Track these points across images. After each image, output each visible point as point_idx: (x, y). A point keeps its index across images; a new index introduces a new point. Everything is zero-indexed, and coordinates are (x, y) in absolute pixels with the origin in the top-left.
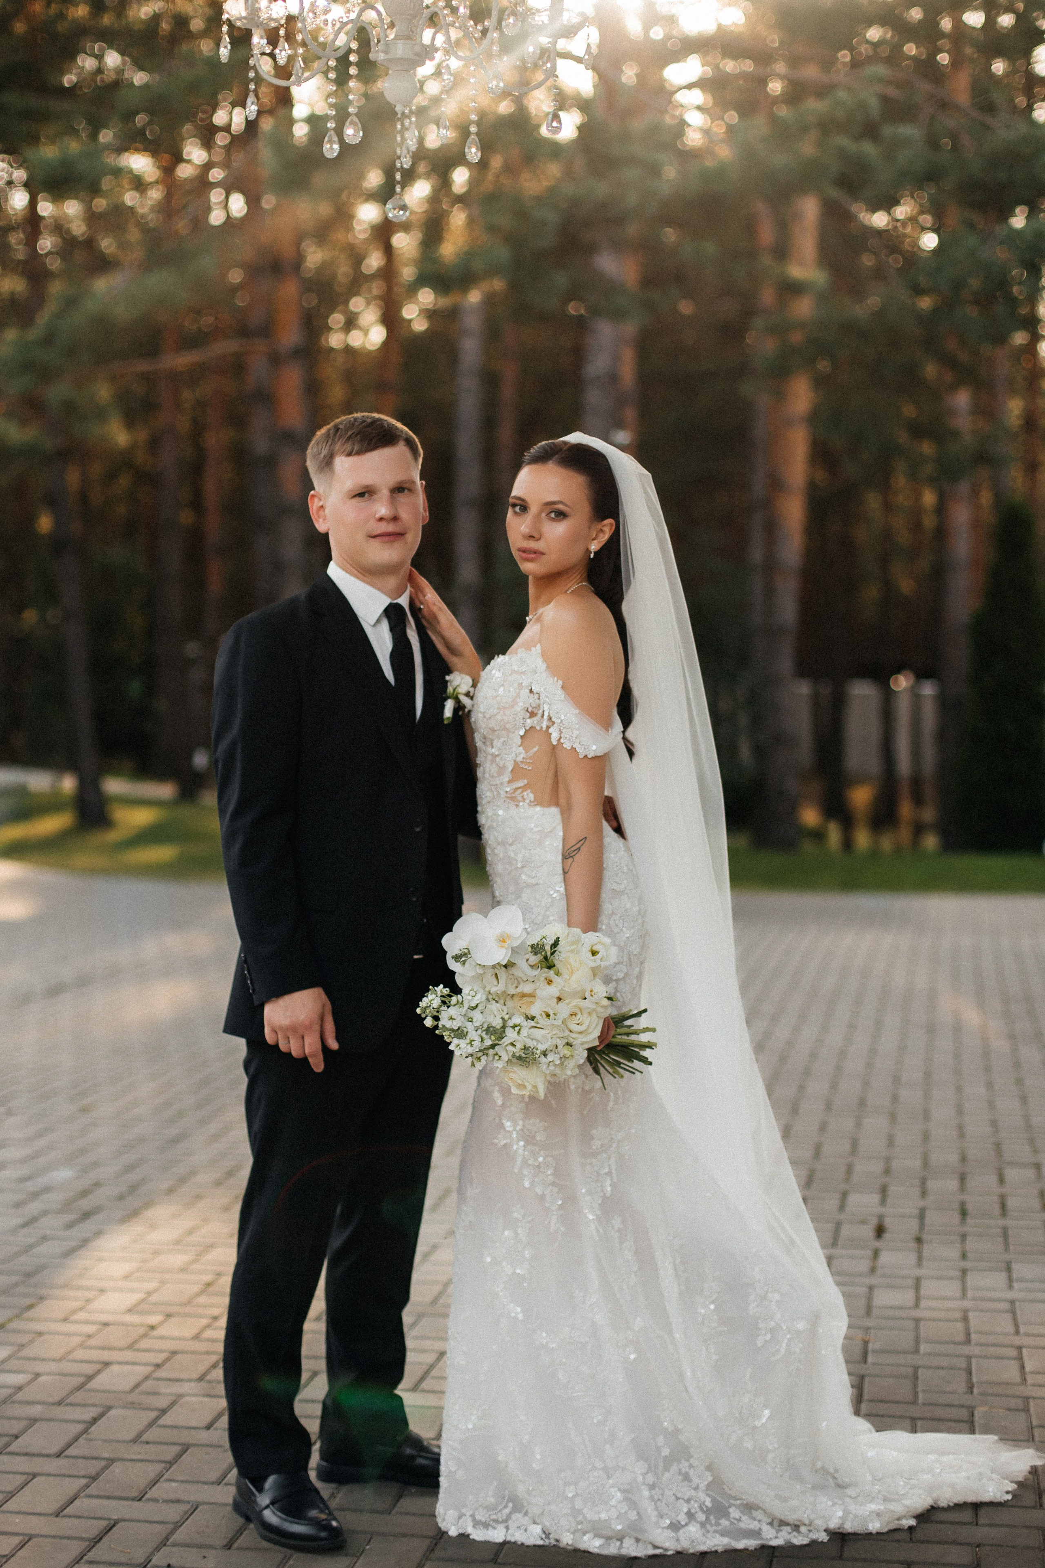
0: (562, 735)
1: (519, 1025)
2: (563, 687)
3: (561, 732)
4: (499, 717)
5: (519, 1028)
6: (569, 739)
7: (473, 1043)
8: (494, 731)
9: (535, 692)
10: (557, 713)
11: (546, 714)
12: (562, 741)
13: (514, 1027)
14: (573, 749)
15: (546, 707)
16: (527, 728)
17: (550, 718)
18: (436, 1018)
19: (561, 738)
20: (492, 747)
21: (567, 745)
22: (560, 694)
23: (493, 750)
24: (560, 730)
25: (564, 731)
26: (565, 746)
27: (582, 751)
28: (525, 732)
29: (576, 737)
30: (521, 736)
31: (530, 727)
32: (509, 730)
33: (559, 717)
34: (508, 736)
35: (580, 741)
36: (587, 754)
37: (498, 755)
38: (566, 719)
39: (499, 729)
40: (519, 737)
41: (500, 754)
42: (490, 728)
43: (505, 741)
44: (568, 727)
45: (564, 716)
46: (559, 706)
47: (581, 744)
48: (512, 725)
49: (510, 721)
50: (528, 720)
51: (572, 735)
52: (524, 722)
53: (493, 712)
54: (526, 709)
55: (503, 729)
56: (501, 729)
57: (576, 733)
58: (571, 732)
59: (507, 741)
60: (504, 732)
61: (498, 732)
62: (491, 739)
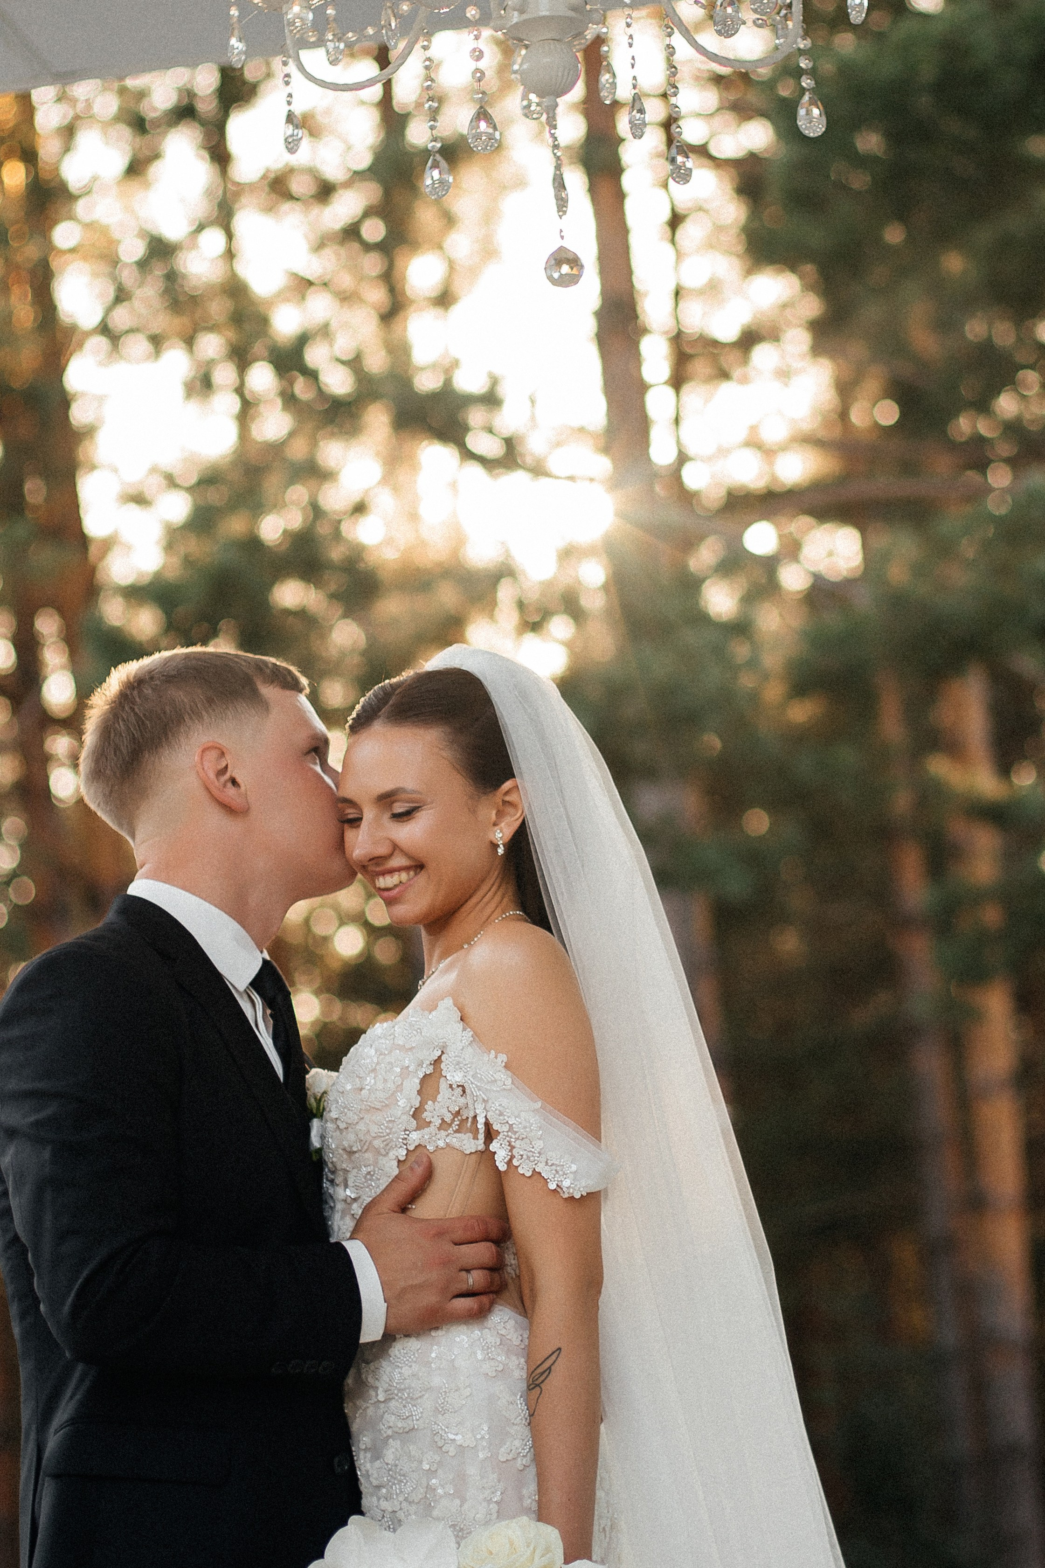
0: (514, 1153)
2: (507, 1067)
3: (512, 1149)
4: (361, 1126)
6: (528, 1158)
8: (351, 1153)
10: (501, 1114)
11: (482, 1122)
12: (515, 1162)
14: (536, 1174)
15: (479, 1108)
16: (411, 1148)
17: (487, 1125)
19: (512, 1157)
20: (346, 1186)
21: (525, 1170)
22: (505, 1078)
23: (348, 1192)
24: (510, 1145)
25: (517, 1144)
26: (521, 1171)
27: (553, 1176)
28: (407, 1155)
29: (539, 1153)
30: (399, 1161)
31: (416, 1147)
32: (378, 1152)
33: (507, 1122)
34: (376, 1163)
35: (547, 1159)
36: (562, 1181)
37: (355, 1200)
38: (520, 1123)
39: (360, 1148)
40: (395, 1163)
41: (359, 1197)
42: (344, 1149)
43: (369, 1173)
44: (524, 1136)
45: (516, 1117)
46: (505, 1102)
47: (550, 1164)
48: (383, 1141)
49: (382, 1133)
50: (414, 1132)
51: (533, 1150)
52: (406, 1136)
53: (352, 1117)
54: (411, 1113)
55: (367, 1150)
56: (365, 1147)
57: (539, 1144)
58: (531, 1144)
59: (372, 1173)
60: (368, 1155)
61: (357, 1155)
62: (346, 1171)
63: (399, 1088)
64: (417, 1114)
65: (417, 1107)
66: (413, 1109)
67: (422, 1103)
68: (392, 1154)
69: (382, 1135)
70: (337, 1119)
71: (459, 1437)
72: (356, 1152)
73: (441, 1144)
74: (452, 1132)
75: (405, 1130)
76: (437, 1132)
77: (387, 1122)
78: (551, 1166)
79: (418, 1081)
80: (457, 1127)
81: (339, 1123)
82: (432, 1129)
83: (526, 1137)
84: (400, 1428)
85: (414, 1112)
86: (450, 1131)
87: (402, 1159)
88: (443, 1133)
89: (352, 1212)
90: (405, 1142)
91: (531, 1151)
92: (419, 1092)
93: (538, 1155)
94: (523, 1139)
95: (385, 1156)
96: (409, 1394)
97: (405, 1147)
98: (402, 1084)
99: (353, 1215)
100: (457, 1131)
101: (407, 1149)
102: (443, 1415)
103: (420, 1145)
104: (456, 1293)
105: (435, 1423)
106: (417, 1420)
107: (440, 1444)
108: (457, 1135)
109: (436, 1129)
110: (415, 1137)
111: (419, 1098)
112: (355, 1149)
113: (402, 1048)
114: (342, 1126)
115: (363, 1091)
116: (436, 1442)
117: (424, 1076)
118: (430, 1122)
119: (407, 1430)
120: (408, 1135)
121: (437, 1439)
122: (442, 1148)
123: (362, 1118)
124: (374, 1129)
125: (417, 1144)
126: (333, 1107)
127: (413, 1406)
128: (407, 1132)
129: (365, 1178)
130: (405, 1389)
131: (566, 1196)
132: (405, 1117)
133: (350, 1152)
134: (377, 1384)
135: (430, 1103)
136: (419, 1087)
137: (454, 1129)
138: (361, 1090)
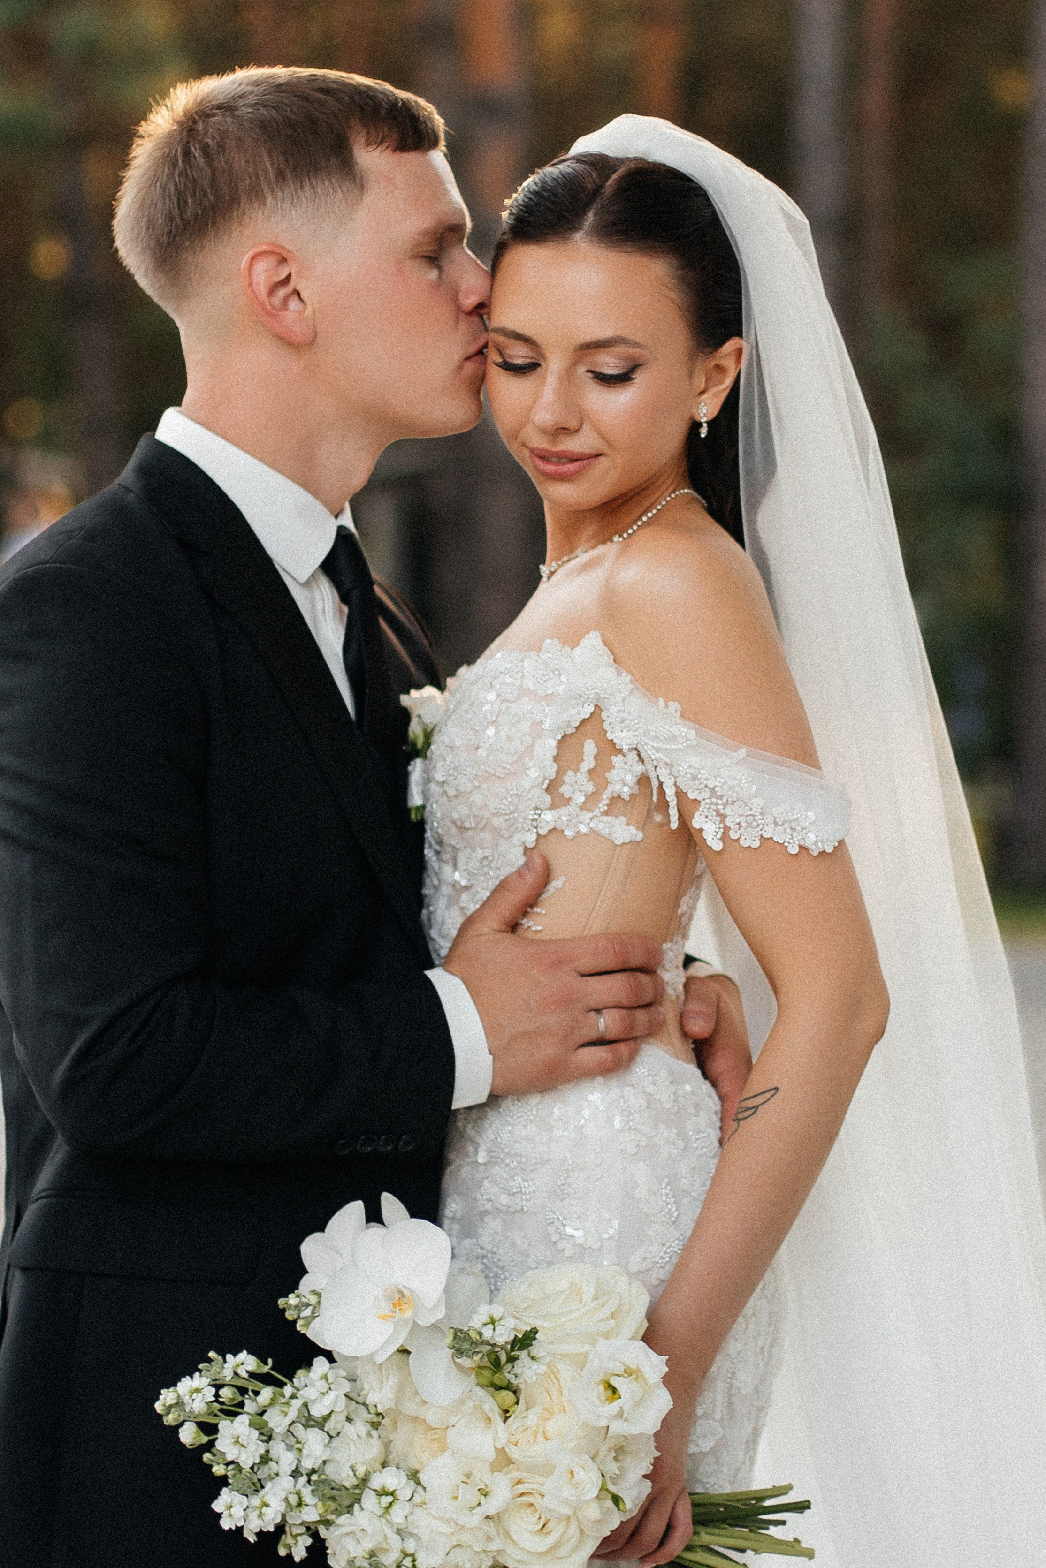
0: (728, 822)
1: (392, 1494)
2: (685, 715)
3: (723, 817)
5: (390, 1499)
6: (749, 824)
7: (264, 1510)
9: (625, 748)
10: (694, 778)
11: (670, 792)
12: (733, 835)
13: (382, 1493)
15: (664, 774)
16: (543, 832)
18: (209, 1429)
19: (727, 829)
21: (749, 840)
22: (686, 732)
23: (458, 877)
24: (718, 814)
25: (728, 811)
26: (744, 843)
27: (790, 837)
28: (537, 840)
29: (761, 814)
30: (526, 848)
31: (550, 831)
32: (497, 833)
33: (706, 786)
34: (496, 846)
35: (775, 818)
36: (804, 839)
37: (466, 888)
38: (725, 783)
39: (473, 825)
40: (522, 850)
41: (472, 886)
42: (454, 822)
43: (486, 858)
44: (734, 799)
45: (716, 777)
46: (693, 760)
47: (780, 823)
48: (507, 820)
49: (503, 809)
50: (548, 812)
51: (752, 813)
52: (536, 817)
53: (464, 784)
54: (545, 787)
55: (484, 827)
56: (480, 826)
57: (757, 803)
58: (746, 805)
59: (490, 858)
60: (485, 835)
61: (471, 833)
62: (454, 848)
63: (529, 750)
64: (552, 787)
65: (552, 778)
66: (547, 782)
67: (560, 773)
68: (517, 840)
69: (503, 812)
70: (444, 782)
71: (579, 1234)
72: (468, 829)
73: (583, 829)
74: (599, 814)
75: (536, 808)
76: (579, 813)
77: (511, 796)
78: (783, 824)
79: (554, 743)
80: (606, 808)
81: (446, 787)
82: (571, 809)
83: (738, 799)
84: (504, 1206)
85: (549, 785)
86: (597, 812)
87: (530, 845)
88: (587, 816)
89: (462, 905)
90: (535, 824)
91: (751, 815)
92: (556, 759)
93: (760, 817)
94: (733, 802)
95: (507, 839)
96: (520, 1163)
97: (535, 830)
98: (533, 745)
99: (462, 908)
100: (606, 813)
101: (537, 833)
102: (561, 1200)
103: (555, 829)
104: (581, 1042)
105: (551, 1210)
106: (527, 1200)
107: (554, 1238)
108: (605, 818)
109: (578, 809)
110: (548, 817)
111: (555, 767)
112: (467, 825)
113: (534, 695)
114: (452, 792)
115: (480, 750)
116: (549, 1235)
117: (563, 737)
118: (570, 799)
119: (512, 1210)
120: (540, 815)
121: (551, 1229)
122: (585, 835)
123: (476, 788)
124: (493, 803)
125: (551, 828)
126: (439, 765)
127: (524, 1180)
128: (538, 812)
129: (481, 862)
130: (516, 1155)
131: (815, 853)
132: (536, 791)
133: (461, 828)
134: (480, 1141)
135: (570, 773)
136: (555, 752)
137: (602, 810)
138: (478, 747)
